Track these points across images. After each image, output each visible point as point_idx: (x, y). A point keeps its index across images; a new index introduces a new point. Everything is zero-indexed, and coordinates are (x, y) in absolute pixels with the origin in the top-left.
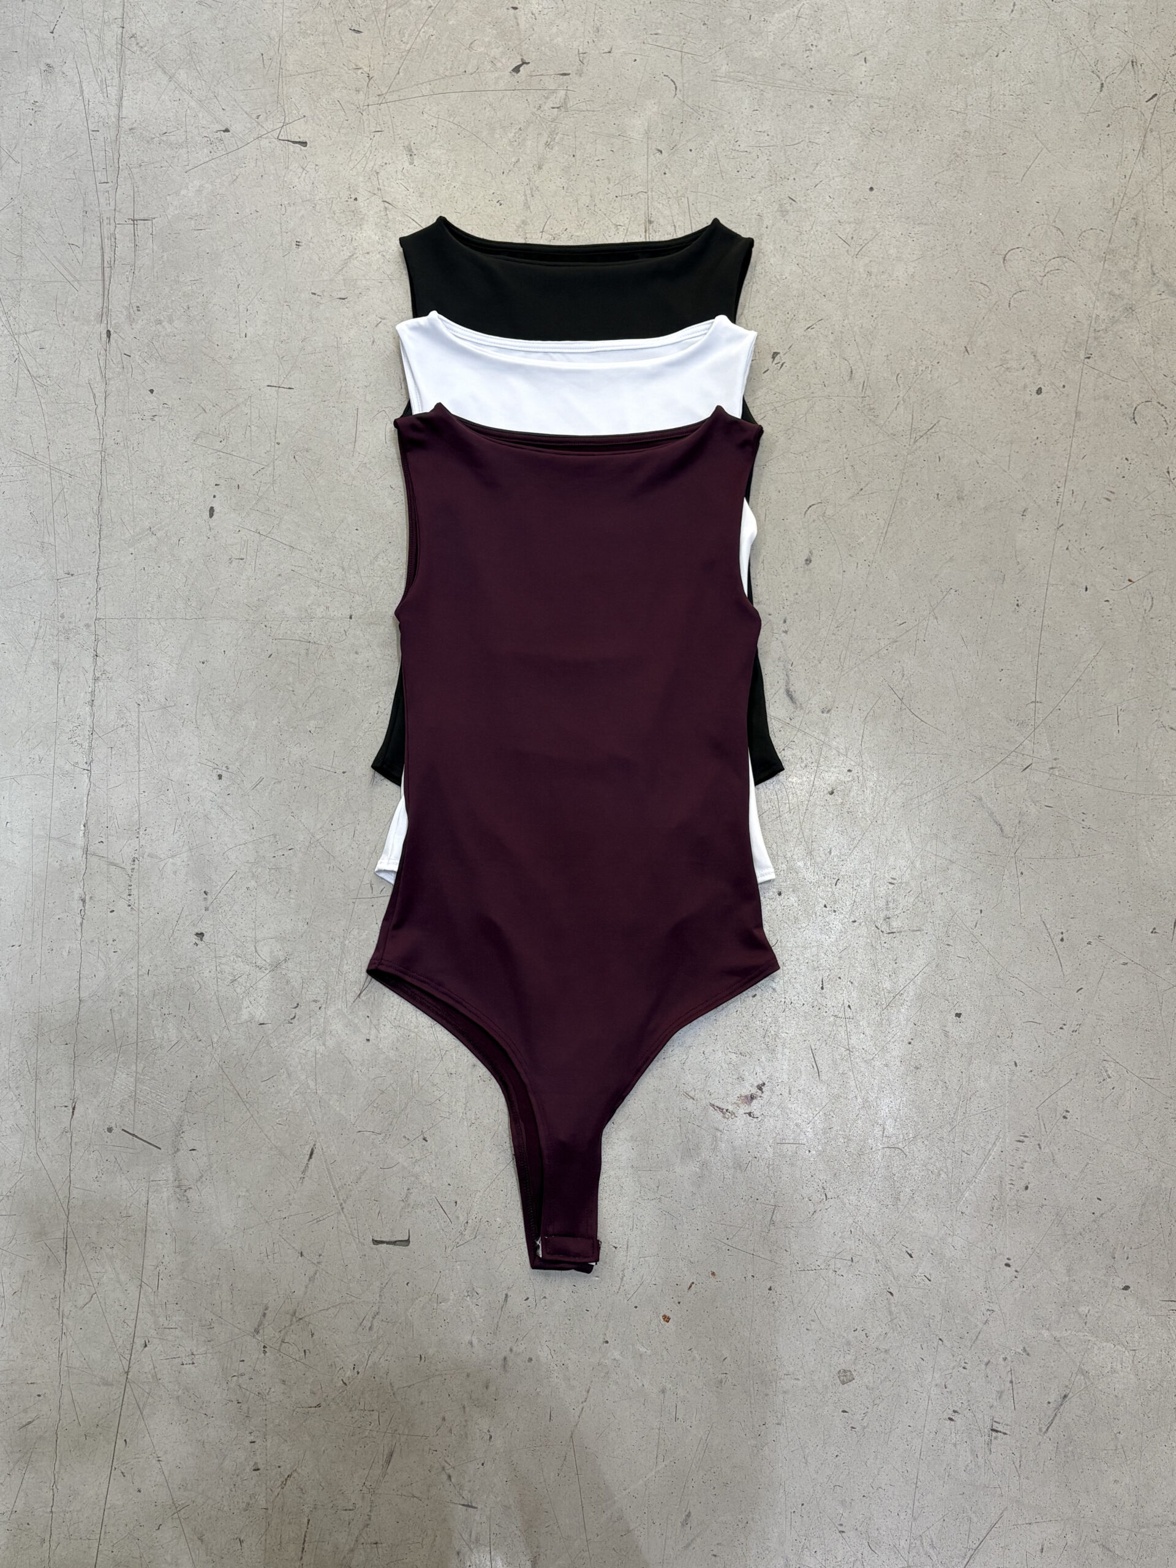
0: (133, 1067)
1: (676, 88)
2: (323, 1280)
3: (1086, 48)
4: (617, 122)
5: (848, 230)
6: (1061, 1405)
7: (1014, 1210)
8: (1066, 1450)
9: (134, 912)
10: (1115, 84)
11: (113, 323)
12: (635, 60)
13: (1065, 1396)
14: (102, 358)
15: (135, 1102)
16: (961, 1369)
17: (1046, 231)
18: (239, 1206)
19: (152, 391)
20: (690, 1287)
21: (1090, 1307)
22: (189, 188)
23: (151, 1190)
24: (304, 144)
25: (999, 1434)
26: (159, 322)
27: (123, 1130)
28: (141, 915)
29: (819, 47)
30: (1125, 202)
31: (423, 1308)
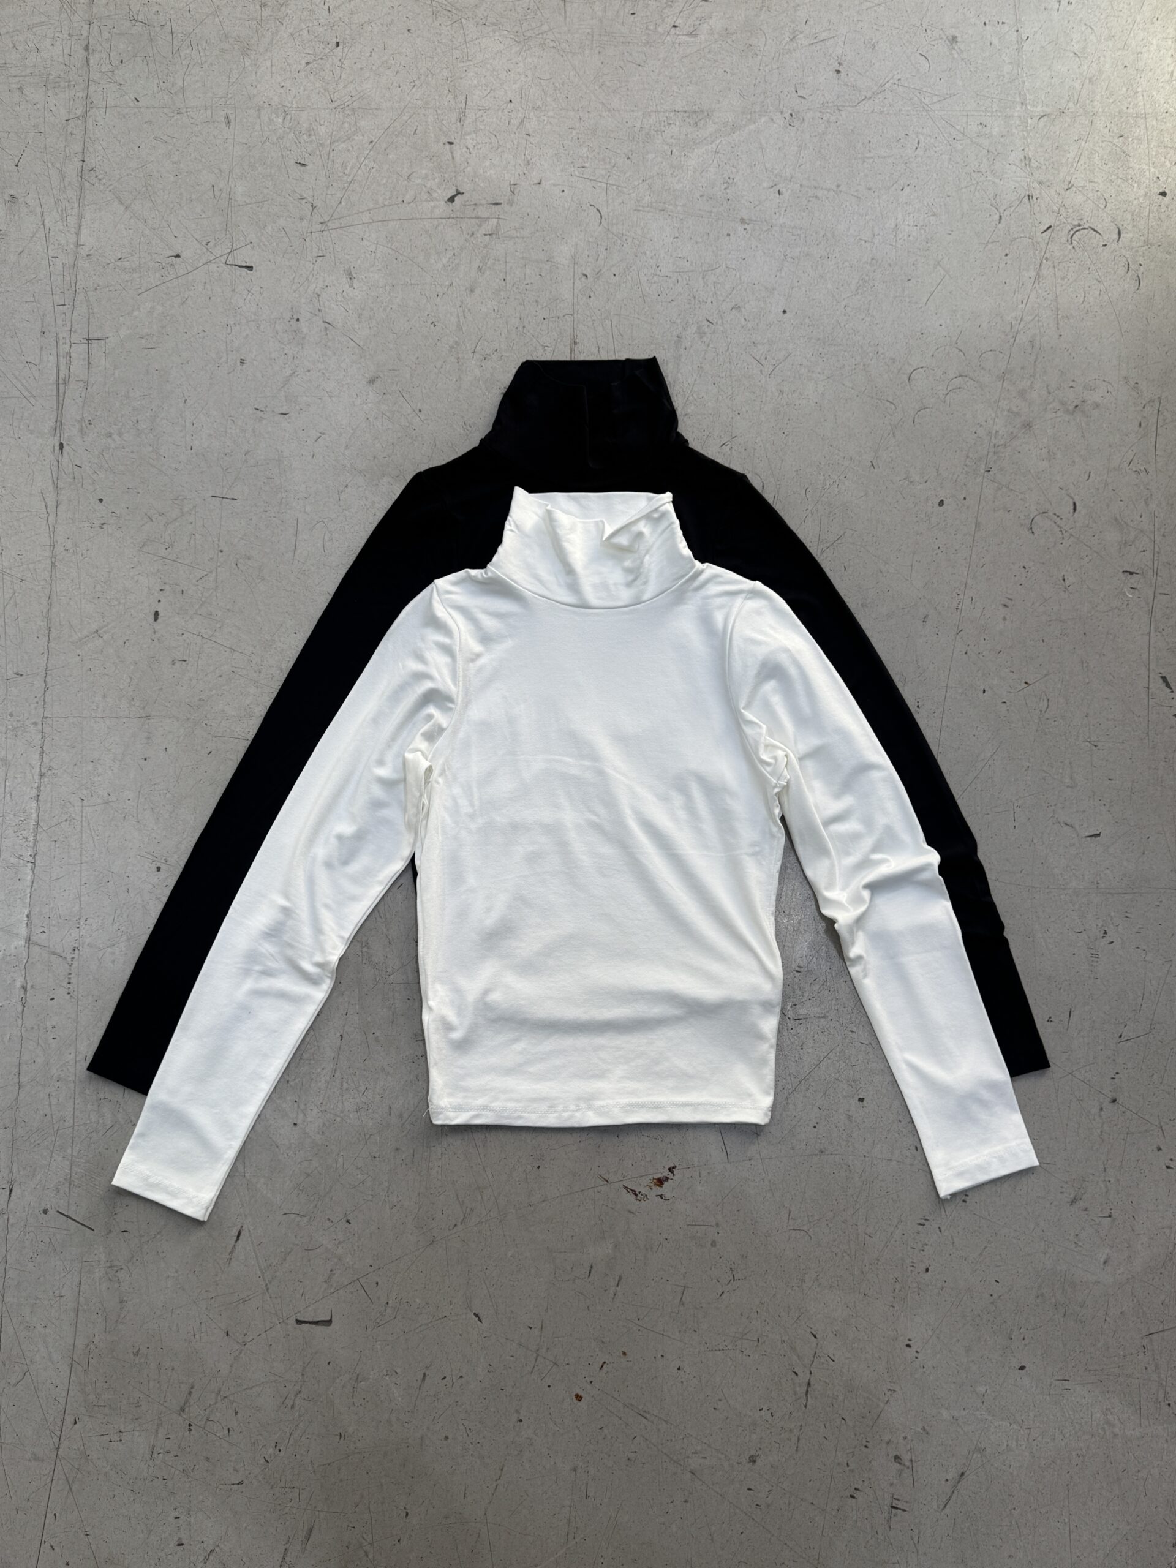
0: (69, 1151)
1: (601, 217)
2: (247, 1359)
3: (985, 183)
4: (545, 248)
5: (761, 352)
6: (959, 1482)
7: (914, 1292)
8: (963, 1526)
9: (73, 1000)
10: (1012, 216)
11: (66, 435)
12: (563, 191)
13: (963, 1474)
14: (54, 469)
15: (70, 1184)
16: (863, 1449)
17: (949, 353)
18: (169, 1286)
19: (101, 500)
20: (602, 1366)
21: (988, 1387)
22: (141, 309)
23: (83, 1270)
24: (250, 268)
25: (899, 1511)
26: (110, 435)
27: (58, 1212)
28: (79, 1003)
29: (735, 180)
30: (1021, 326)
31: (343, 1387)
